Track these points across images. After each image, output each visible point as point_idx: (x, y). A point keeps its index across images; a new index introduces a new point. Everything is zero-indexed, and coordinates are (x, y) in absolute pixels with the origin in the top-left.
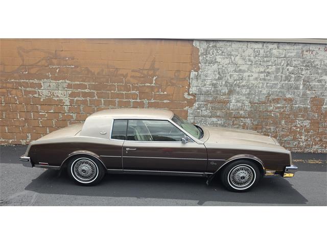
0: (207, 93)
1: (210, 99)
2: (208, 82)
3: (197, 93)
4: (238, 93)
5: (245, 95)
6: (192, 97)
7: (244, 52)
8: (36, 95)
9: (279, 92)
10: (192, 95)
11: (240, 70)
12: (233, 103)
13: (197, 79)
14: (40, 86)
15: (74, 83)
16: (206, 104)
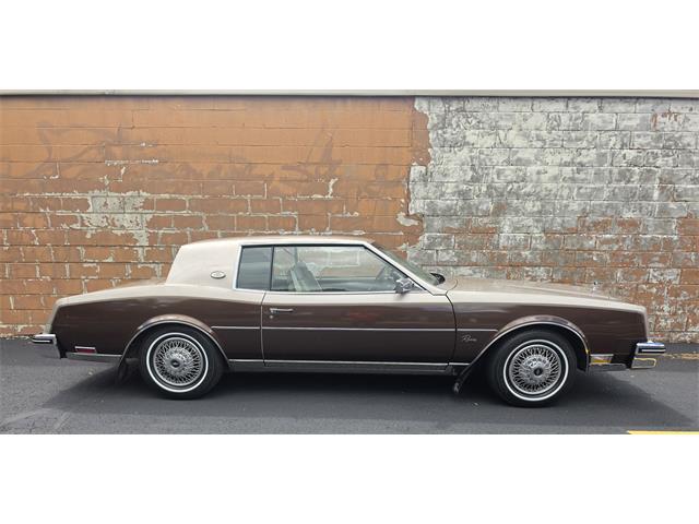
0: (448, 213)
1: (456, 225)
2: (450, 188)
3: (427, 213)
4: (517, 211)
5: (531, 214)
6: (416, 223)
7: (525, 120)
8: (76, 226)
9: (607, 207)
10: (415, 217)
11: (519, 160)
12: (507, 234)
13: (425, 181)
14: (84, 205)
15: (157, 197)
16: (445, 238)
